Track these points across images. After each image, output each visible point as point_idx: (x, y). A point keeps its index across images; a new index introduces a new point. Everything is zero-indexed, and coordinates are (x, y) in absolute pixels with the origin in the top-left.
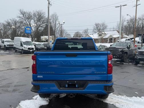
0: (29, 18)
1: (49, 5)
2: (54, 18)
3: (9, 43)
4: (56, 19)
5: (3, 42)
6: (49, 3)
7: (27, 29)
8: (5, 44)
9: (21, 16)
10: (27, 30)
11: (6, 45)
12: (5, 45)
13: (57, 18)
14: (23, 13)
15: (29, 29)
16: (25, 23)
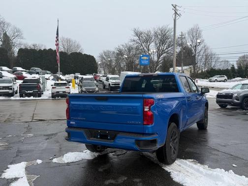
0: (148, 40)
1: (175, 16)
2: (194, 34)
3: (114, 81)
4: (197, 35)
5: (107, 79)
6: (176, 13)
7: (142, 58)
8: (109, 82)
9: (136, 38)
10: (143, 60)
11: (111, 83)
12: (109, 84)
13: (200, 34)
14: (138, 34)
15: (145, 58)
16: (141, 50)
